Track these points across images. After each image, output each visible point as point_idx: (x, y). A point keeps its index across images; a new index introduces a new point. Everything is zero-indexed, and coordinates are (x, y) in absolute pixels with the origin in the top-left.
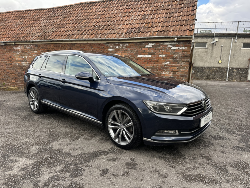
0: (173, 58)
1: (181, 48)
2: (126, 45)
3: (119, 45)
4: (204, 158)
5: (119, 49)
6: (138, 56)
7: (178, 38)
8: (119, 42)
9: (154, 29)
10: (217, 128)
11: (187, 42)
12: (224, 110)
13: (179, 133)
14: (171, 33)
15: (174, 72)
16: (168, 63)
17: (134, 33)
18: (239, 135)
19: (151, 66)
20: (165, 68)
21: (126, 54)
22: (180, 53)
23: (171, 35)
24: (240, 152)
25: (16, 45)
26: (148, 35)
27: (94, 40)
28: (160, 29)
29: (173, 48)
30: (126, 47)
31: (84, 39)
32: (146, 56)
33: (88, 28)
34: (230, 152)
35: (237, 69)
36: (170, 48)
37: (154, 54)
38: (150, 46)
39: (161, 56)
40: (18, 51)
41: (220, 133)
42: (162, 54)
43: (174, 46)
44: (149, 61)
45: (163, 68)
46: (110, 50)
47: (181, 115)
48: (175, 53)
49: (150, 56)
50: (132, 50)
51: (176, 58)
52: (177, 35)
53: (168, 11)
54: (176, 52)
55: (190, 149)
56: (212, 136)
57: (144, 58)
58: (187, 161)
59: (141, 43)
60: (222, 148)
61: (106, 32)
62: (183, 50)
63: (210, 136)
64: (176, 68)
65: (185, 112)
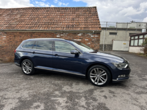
0: (92, 41)
1: (96, 36)
3: (63, 34)
5: (63, 36)
8: (63, 32)
9: (81, 26)
16: (90, 43)
21: (67, 39)
22: (95, 39)
23: (90, 29)
26: (79, 29)
28: (84, 26)
29: (92, 36)
30: (67, 35)
31: (41, 29)
32: (78, 40)
33: (41, 24)
35: (108, 45)
36: (90, 36)
37: (82, 39)
38: (80, 35)
39: (86, 40)
43: (92, 35)
46: (57, 36)
49: (80, 40)
50: (70, 37)
53: (85, 17)
54: (93, 38)
59: (75, 33)
61: (54, 26)
64: (93, 46)
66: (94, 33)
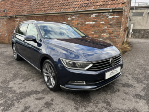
0: (110, 24)
1: (115, 17)
2: (78, 15)
3: (74, 16)
4: (105, 102)
5: (74, 19)
6: (87, 23)
7: (113, 10)
8: (74, 14)
9: (98, 4)
10: (130, 77)
11: (120, 12)
12: (142, 62)
13: (86, 83)
14: (109, 6)
15: (110, 34)
16: (106, 28)
17: (84, 7)
18: (144, 84)
19: (94, 30)
20: (104, 31)
21: (78, 22)
22: (115, 21)
23: (108, 8)
24: (138, 100)
25: (16, 18)
27: (58, 13)
28: (101, 4)
29: (110, 17)
30: (79, 17)
32: (92, 23)
33: (56, 6)
34: (129, 99)
36: (108, 17)
37: (97, 21)
38: (94, 16)
39: (101, 23)
40: (17, 21)
41: (130, 81)
42: (102, 21)
43: (111, 15)
44: (93, 26)
45: (103, 31)
46: (68, 19)
47: (88, 70)
48: (111, 21)
49: (94, 23)
50: (82, 19)
51: (111, 24)
52: (113, 7)
54: (112, 19)
55: (99, 94)
56: (122, 84)
57: (90, 24)
58: (91, 104)
59: (88, 14)
60: (124, 94)
61: (66, 7)
62: (117, 19)
63: (120, 83)
64: (111, 31)
65: (91, 68)
66: (112, 12)
